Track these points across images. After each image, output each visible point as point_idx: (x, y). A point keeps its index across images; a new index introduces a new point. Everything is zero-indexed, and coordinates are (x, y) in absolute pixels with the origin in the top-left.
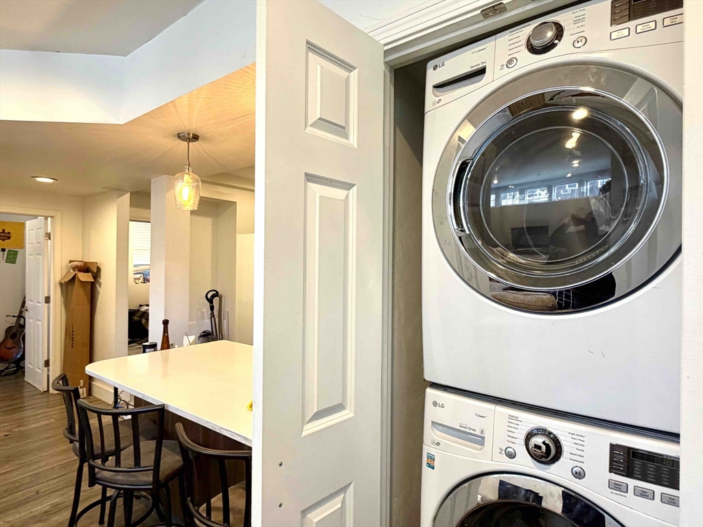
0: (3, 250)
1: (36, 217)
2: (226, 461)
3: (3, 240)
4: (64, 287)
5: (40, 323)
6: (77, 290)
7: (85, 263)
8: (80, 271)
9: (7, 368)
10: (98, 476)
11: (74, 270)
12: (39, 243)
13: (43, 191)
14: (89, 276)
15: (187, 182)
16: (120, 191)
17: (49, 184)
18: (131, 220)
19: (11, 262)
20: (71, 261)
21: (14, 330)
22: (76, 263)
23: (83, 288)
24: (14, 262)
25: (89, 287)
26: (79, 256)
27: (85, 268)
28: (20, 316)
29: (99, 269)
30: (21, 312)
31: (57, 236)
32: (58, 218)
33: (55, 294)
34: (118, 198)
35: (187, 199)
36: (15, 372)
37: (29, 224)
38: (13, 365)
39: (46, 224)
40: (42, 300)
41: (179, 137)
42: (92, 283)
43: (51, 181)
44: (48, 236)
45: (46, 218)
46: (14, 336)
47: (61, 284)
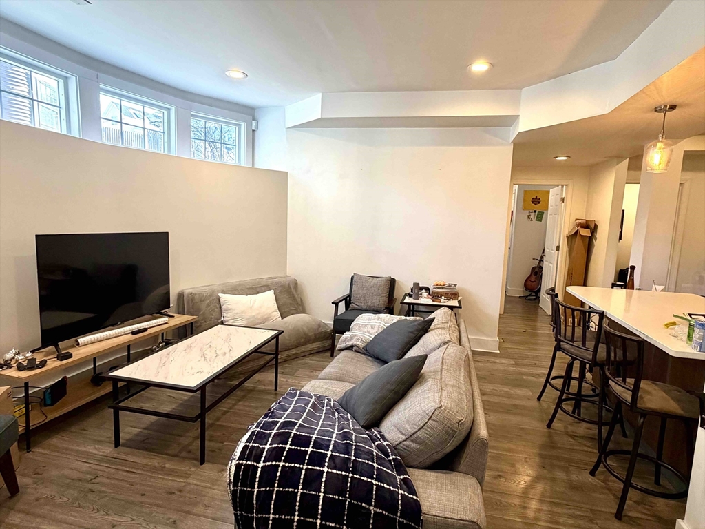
0: (535, 211)
1: (558, 186)
2: (627, 341)
3: (536, 204)
4: (570, 239)
5: (551, 265)
6: (578, 242)
7: (587, 221)
8: (581, 227)
9: (529, 295)
10: (562, 346)
11: (578, 227)
12: (556, 205)
13: (561, 166)
14: (587, 232)
15: (660, 149)
16: (619, 158)
17: (565, 160)
18: (627, 183)
19: (539, 220)
20: (576, 220)
21: (536, 270)
22: (580, 221)
23: (583, 241)
24: (541, 221)
25: (588, 240)
26: (582, 216)
27: (586, 225)
28: (541, 260)
29: (596, 226)
30: (542, 257)
31: (568, 201)
32: (570, 187)
33: (563, 244)
34: (617, 164)
35: (658, 163)
36: (535, 299)
37: (552, 191)
38: (534, 294)
39: (562, 190)
40: (555, 248)
41: (656, 111)
42: (590, 237)
43: (566, 158)
44: (563, 200)
45: (562, 186)
46: (536, 274)
47: (568, 237)
